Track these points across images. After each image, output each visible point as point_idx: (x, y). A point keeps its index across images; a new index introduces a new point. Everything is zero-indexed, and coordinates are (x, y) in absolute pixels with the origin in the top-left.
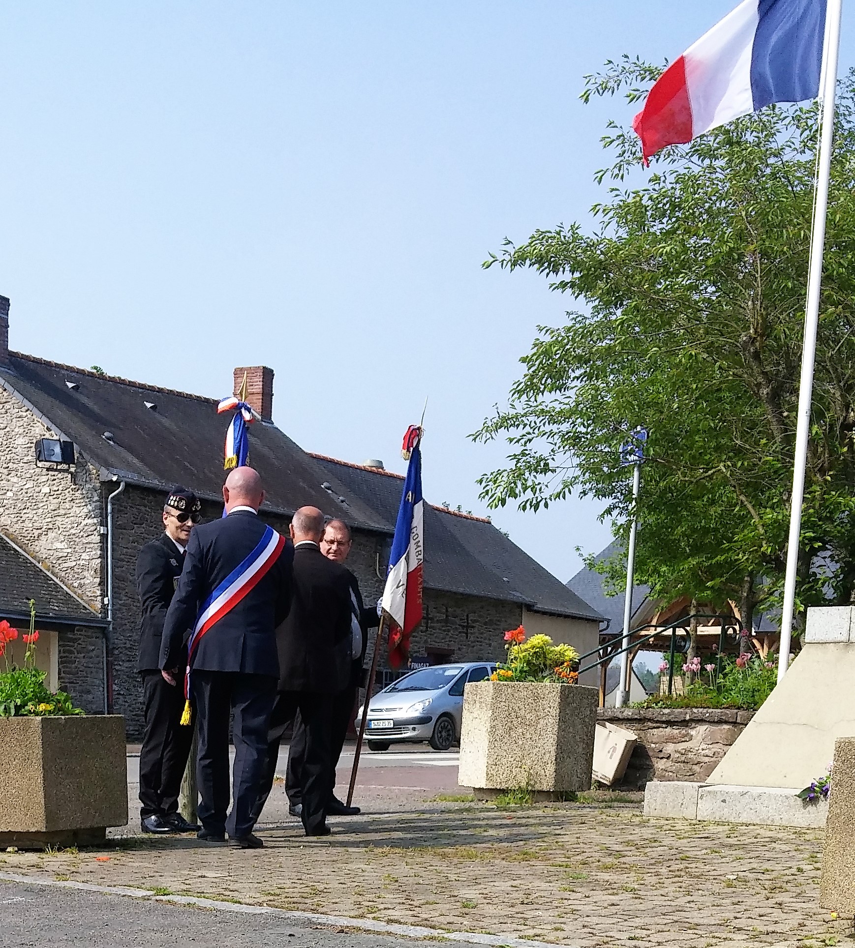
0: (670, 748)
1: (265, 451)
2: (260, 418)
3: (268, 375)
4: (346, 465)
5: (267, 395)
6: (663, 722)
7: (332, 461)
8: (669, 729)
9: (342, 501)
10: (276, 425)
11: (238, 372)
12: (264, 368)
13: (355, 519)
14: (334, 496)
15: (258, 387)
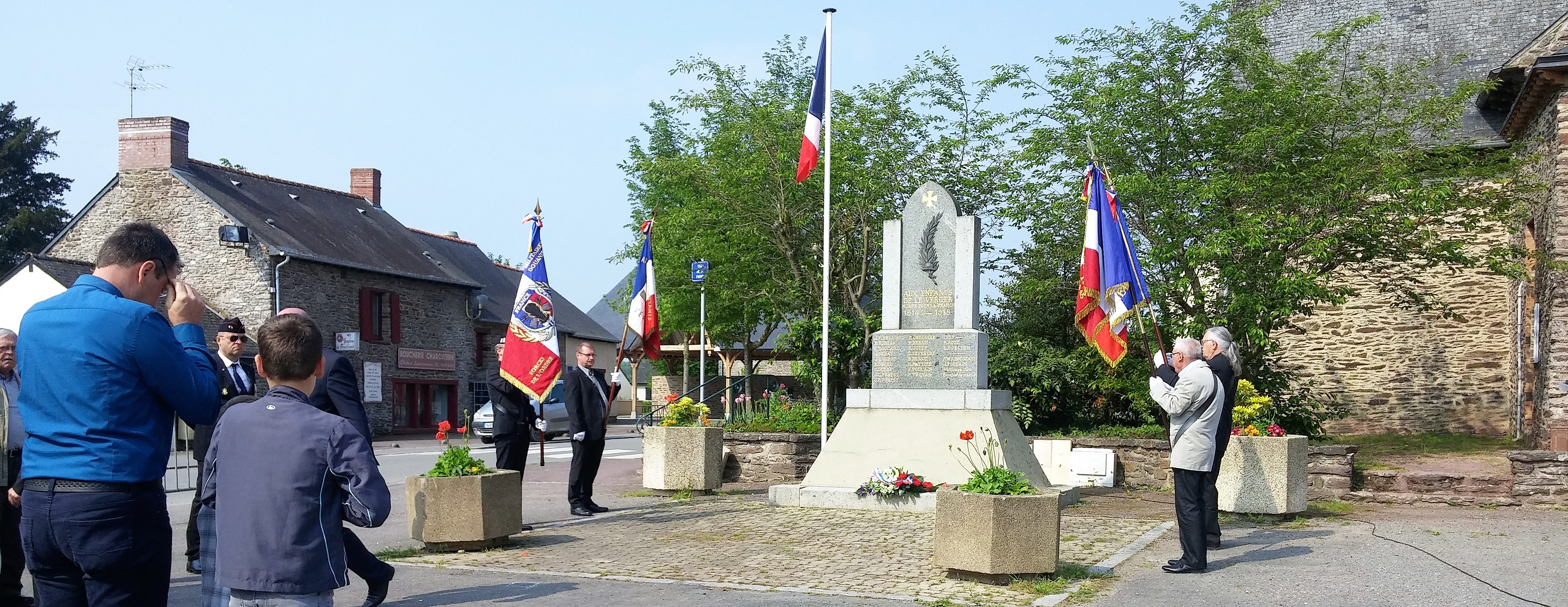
0: (750, 456)
1: (380, 228)
2: (372, 204)
3: (377, 174)
4: (433, 236)
5: (377, 188)
6: (745, 441)
7: (423, 233)
8: (748, 445)
9: (439, 265)
10: (384, 209)
11: (354, 172)
12: (374, 170)
13: (450, 278)
14: (433, 261)
15: (370, 182)
